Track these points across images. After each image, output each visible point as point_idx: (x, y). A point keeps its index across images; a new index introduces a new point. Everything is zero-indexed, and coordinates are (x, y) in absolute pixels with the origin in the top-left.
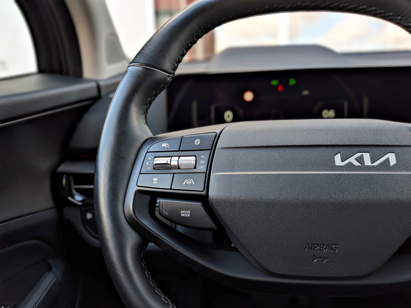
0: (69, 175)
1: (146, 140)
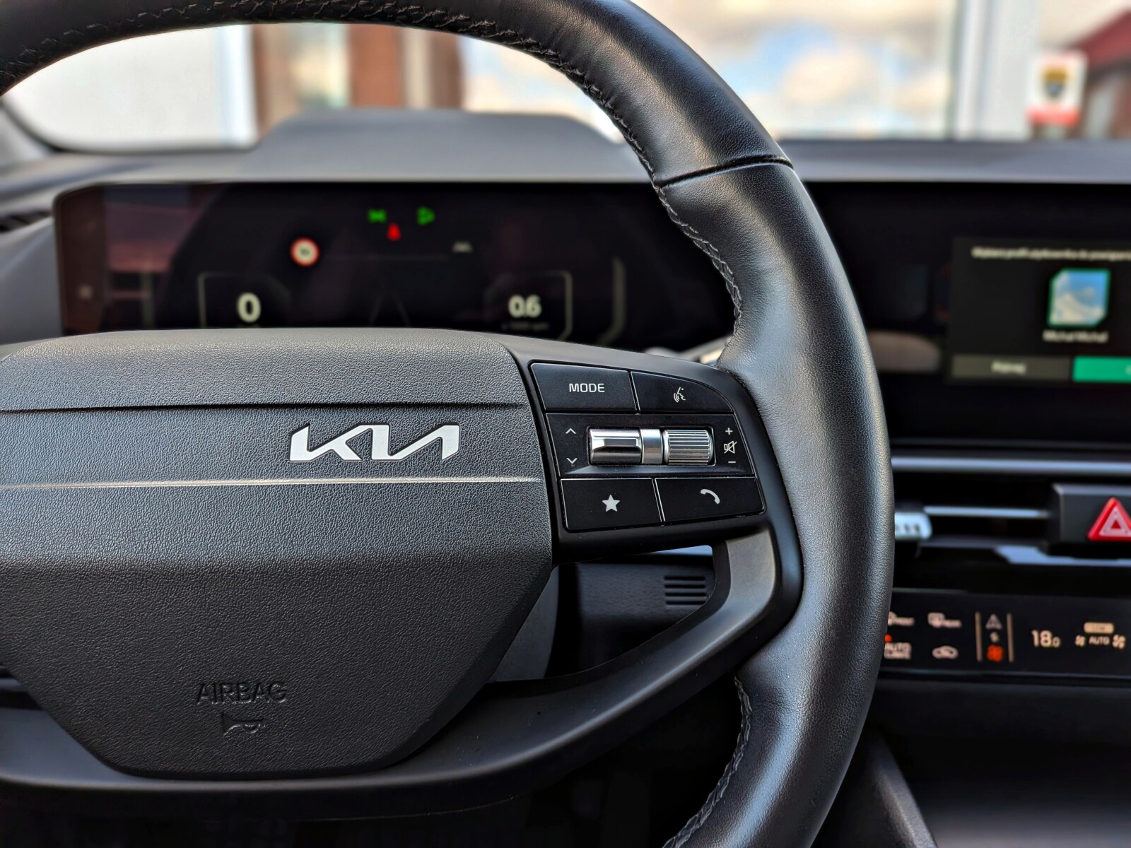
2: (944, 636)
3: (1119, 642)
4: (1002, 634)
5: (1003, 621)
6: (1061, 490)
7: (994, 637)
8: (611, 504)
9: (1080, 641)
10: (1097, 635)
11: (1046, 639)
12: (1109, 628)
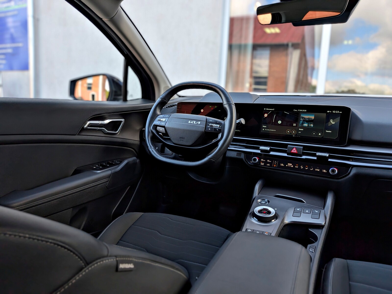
1: (159, 114)
2: (269, 163)
3: (292, 166)
4: (276, 163)
6: (288, 146)
7: (275, 164)
8: (210, 129)
9: (287, 166)
10: (289, 165)
11: (282, 165)
12: (291, 164)
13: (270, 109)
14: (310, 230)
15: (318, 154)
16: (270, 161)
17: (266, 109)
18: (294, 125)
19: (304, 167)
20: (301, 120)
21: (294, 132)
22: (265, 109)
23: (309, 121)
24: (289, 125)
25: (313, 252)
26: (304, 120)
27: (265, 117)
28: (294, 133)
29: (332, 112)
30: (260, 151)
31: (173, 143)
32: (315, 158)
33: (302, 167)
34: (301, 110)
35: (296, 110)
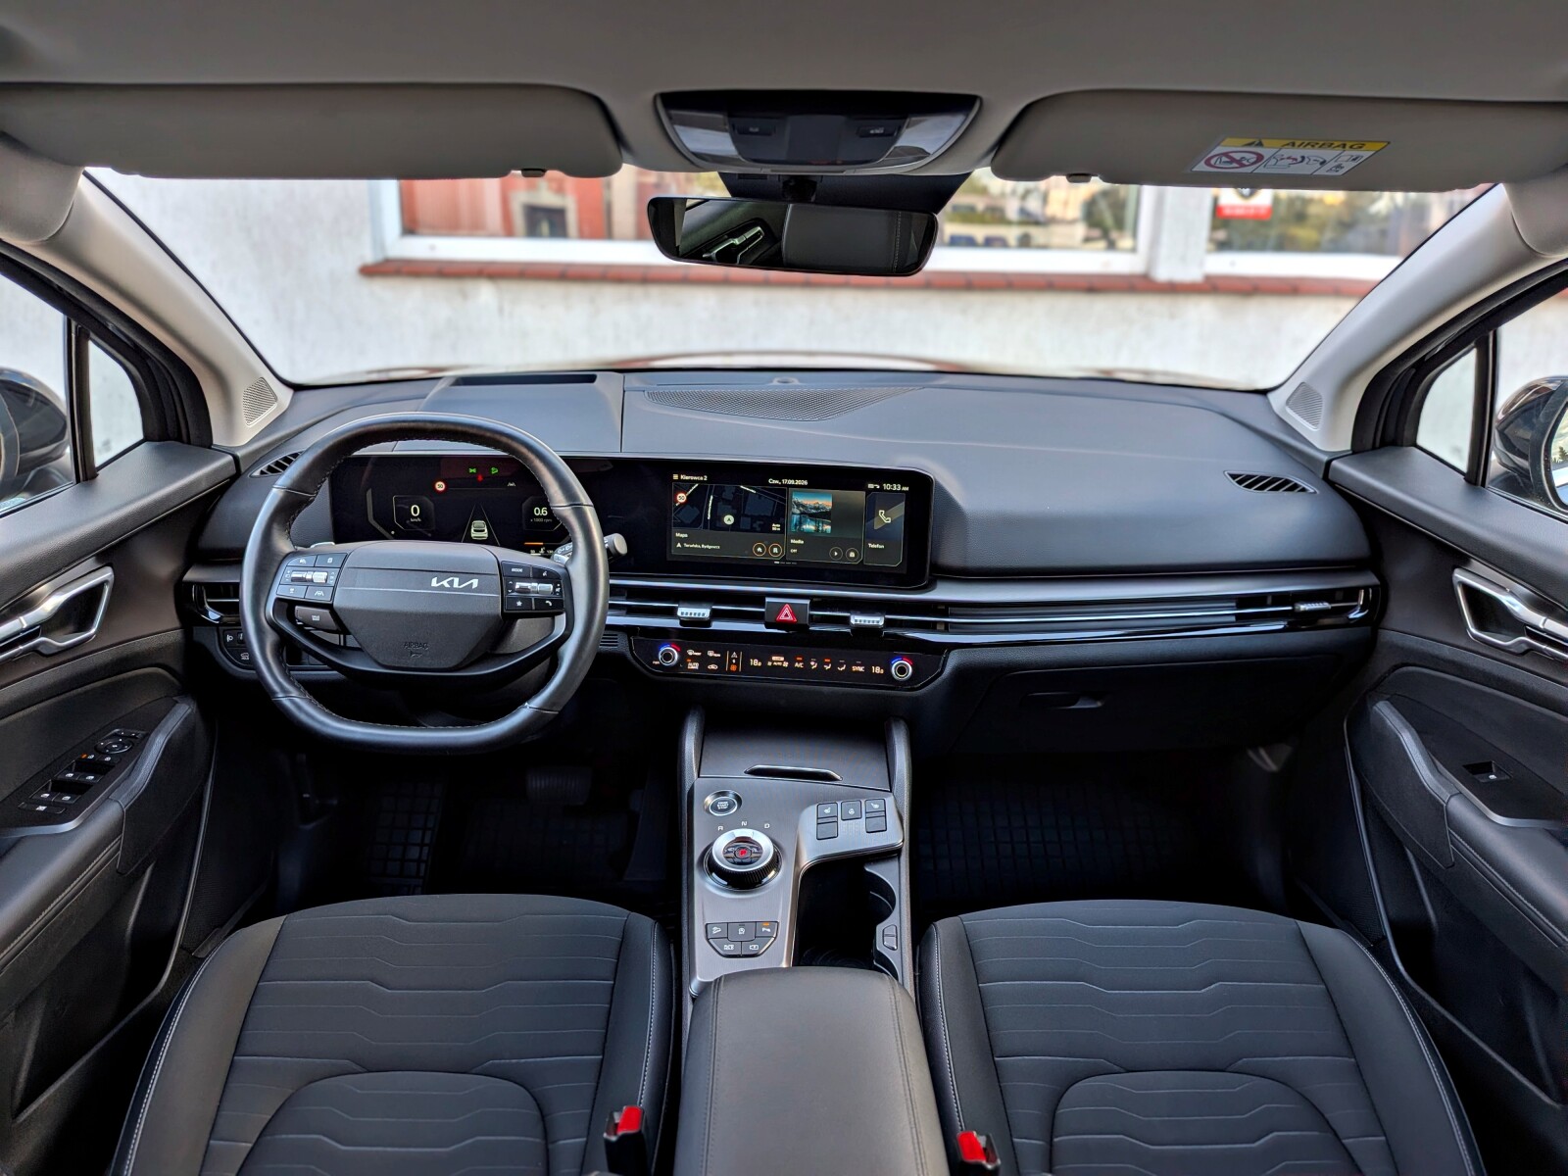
0: (199, 584)
1: (288, 554)
2: (713, 660)
3: (785, 665)
4: (737, 660)
5: (739, 656)
6: (768, 600)
7: (734, 661)
8: (519, 603)
9: (769, 664)
10: (777, 661)
11: (756, 663)
12: (782, 659)
13: (692, 478)
14: (867, 869)
15: (857, 619)
16: (716, 655)
17: (679, 477)
18: (776, 527)
19: (821, 664)
20: (793, 514)
21: (775, 550)
22: (676, 477)
23: (818, 515)
24: (758, 529)
25: (893, 949)
26: (802, 513)
27: (681, 504)
28: (776, 554)
29: (882, 487)
30: (678, 621)
31: (376, 665)
32: (849, 630)
33: (814, 665)
34: (791, 482)
35: (777, 482)
